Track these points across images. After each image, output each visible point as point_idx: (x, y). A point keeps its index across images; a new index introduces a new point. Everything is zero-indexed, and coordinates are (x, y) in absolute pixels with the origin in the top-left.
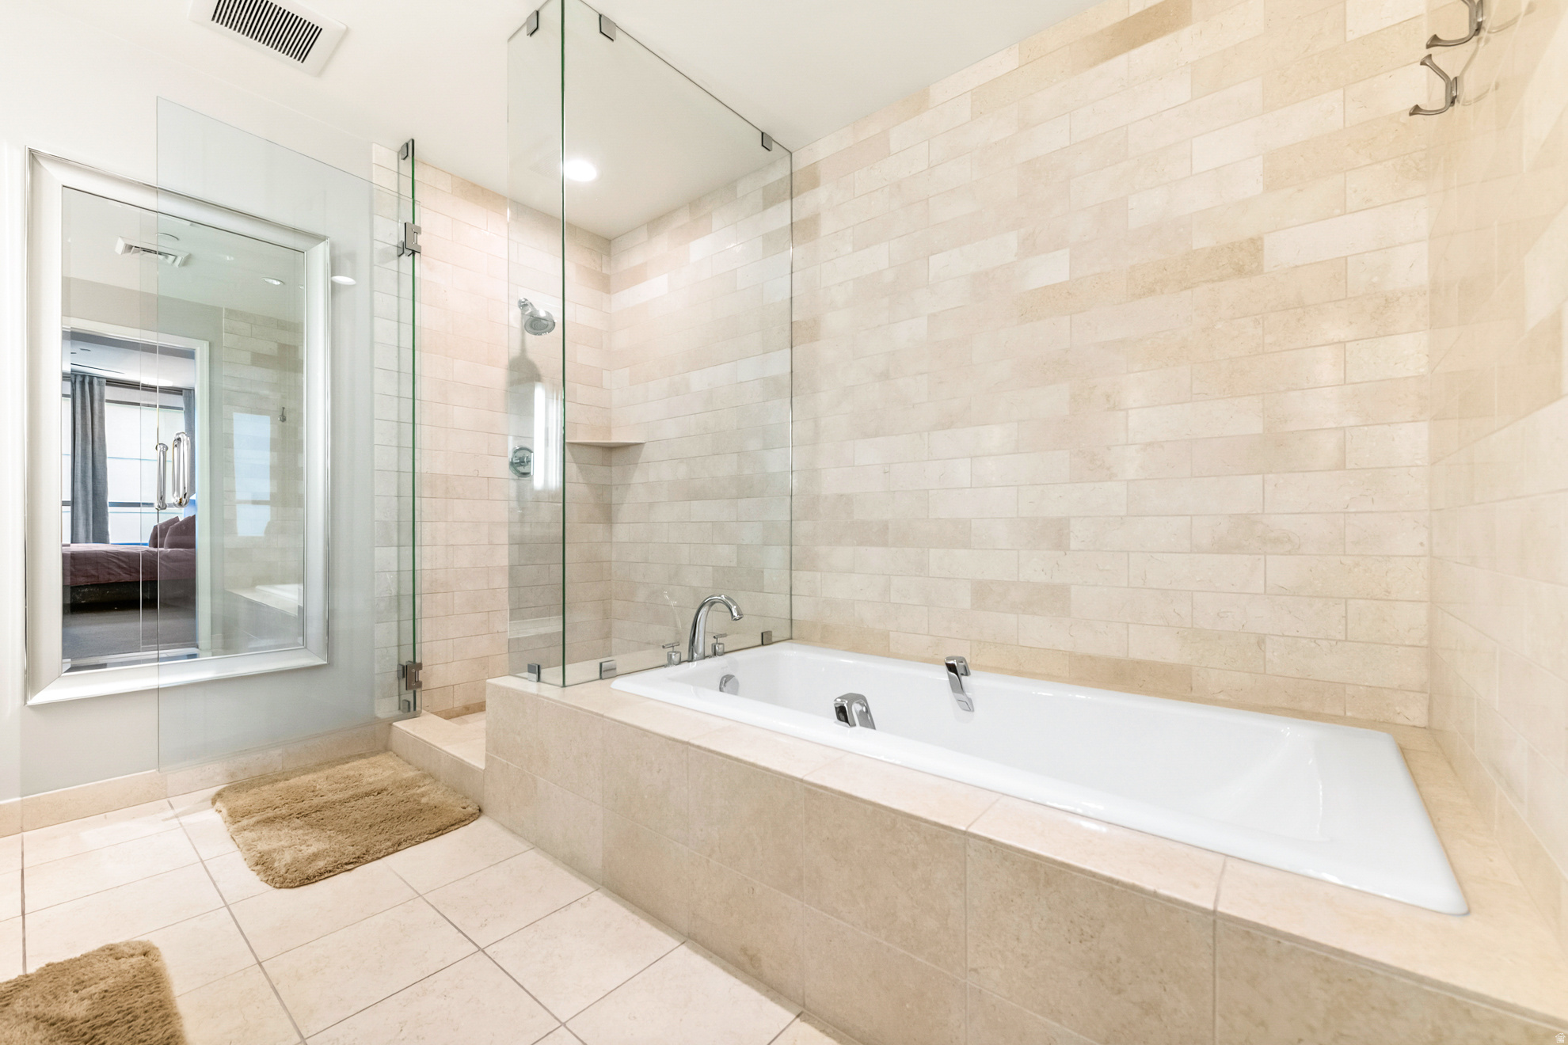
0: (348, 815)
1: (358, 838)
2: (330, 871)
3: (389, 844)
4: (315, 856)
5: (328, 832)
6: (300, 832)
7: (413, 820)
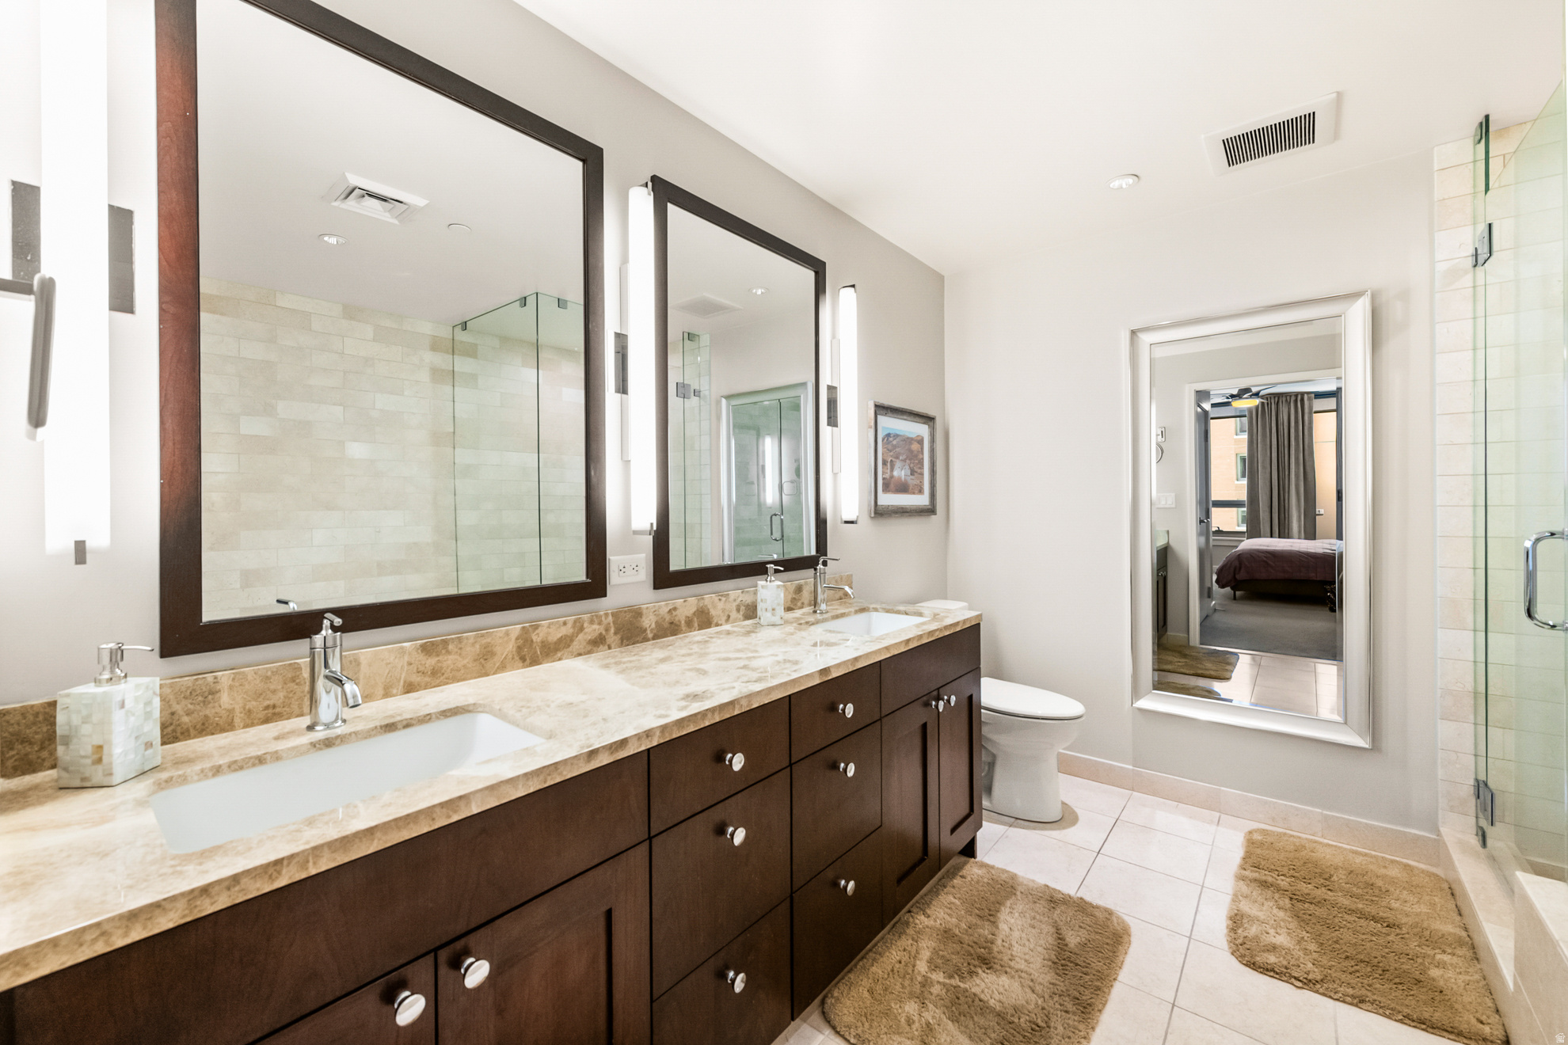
0: (1337, 928)
1: (1324, 961)
2: (1277, 974)
3: (1350, 991)
4: (1273, 948)
5: (1304, 933)
6: (1281, 914)
7: (1400, 987)
